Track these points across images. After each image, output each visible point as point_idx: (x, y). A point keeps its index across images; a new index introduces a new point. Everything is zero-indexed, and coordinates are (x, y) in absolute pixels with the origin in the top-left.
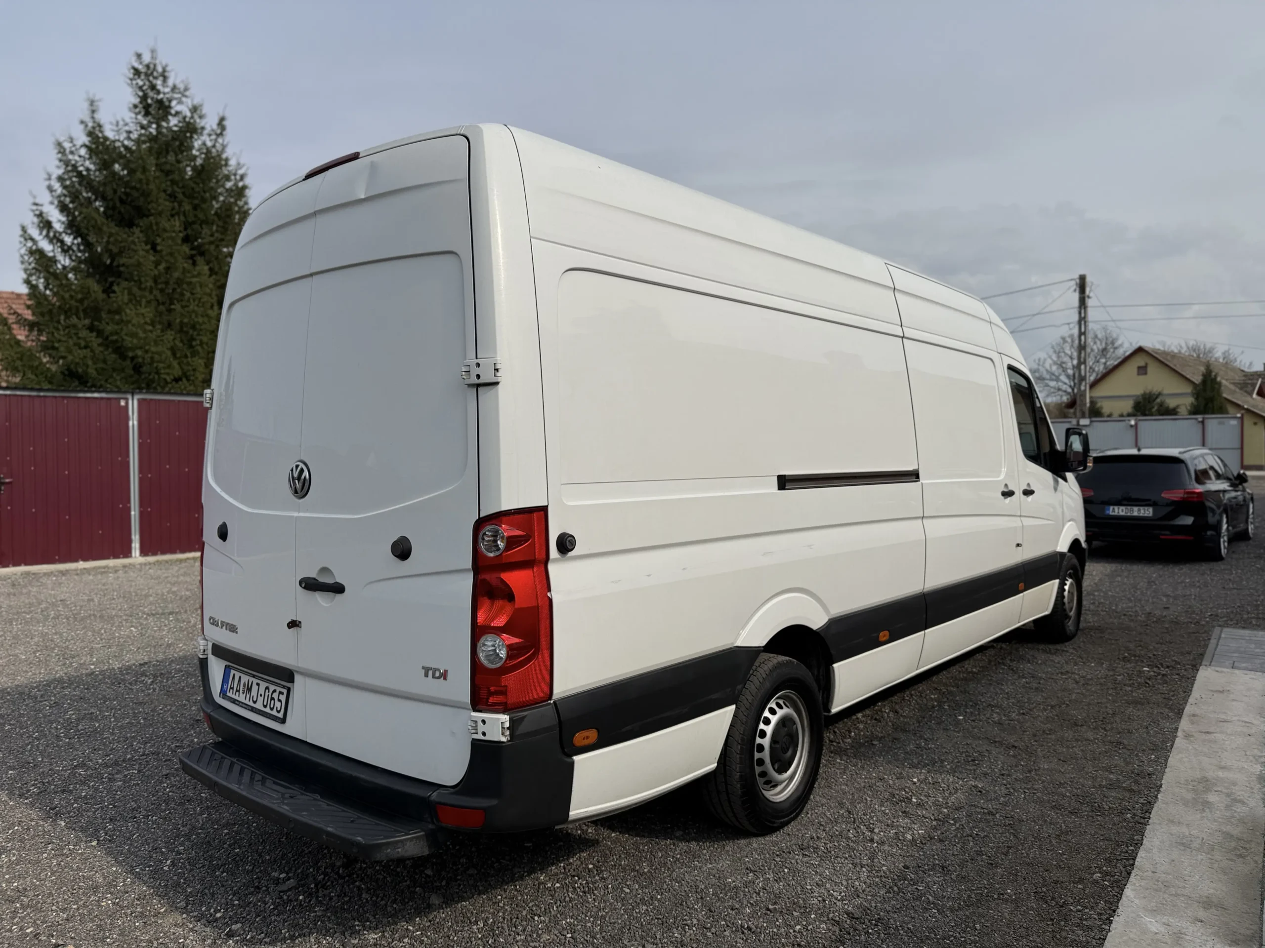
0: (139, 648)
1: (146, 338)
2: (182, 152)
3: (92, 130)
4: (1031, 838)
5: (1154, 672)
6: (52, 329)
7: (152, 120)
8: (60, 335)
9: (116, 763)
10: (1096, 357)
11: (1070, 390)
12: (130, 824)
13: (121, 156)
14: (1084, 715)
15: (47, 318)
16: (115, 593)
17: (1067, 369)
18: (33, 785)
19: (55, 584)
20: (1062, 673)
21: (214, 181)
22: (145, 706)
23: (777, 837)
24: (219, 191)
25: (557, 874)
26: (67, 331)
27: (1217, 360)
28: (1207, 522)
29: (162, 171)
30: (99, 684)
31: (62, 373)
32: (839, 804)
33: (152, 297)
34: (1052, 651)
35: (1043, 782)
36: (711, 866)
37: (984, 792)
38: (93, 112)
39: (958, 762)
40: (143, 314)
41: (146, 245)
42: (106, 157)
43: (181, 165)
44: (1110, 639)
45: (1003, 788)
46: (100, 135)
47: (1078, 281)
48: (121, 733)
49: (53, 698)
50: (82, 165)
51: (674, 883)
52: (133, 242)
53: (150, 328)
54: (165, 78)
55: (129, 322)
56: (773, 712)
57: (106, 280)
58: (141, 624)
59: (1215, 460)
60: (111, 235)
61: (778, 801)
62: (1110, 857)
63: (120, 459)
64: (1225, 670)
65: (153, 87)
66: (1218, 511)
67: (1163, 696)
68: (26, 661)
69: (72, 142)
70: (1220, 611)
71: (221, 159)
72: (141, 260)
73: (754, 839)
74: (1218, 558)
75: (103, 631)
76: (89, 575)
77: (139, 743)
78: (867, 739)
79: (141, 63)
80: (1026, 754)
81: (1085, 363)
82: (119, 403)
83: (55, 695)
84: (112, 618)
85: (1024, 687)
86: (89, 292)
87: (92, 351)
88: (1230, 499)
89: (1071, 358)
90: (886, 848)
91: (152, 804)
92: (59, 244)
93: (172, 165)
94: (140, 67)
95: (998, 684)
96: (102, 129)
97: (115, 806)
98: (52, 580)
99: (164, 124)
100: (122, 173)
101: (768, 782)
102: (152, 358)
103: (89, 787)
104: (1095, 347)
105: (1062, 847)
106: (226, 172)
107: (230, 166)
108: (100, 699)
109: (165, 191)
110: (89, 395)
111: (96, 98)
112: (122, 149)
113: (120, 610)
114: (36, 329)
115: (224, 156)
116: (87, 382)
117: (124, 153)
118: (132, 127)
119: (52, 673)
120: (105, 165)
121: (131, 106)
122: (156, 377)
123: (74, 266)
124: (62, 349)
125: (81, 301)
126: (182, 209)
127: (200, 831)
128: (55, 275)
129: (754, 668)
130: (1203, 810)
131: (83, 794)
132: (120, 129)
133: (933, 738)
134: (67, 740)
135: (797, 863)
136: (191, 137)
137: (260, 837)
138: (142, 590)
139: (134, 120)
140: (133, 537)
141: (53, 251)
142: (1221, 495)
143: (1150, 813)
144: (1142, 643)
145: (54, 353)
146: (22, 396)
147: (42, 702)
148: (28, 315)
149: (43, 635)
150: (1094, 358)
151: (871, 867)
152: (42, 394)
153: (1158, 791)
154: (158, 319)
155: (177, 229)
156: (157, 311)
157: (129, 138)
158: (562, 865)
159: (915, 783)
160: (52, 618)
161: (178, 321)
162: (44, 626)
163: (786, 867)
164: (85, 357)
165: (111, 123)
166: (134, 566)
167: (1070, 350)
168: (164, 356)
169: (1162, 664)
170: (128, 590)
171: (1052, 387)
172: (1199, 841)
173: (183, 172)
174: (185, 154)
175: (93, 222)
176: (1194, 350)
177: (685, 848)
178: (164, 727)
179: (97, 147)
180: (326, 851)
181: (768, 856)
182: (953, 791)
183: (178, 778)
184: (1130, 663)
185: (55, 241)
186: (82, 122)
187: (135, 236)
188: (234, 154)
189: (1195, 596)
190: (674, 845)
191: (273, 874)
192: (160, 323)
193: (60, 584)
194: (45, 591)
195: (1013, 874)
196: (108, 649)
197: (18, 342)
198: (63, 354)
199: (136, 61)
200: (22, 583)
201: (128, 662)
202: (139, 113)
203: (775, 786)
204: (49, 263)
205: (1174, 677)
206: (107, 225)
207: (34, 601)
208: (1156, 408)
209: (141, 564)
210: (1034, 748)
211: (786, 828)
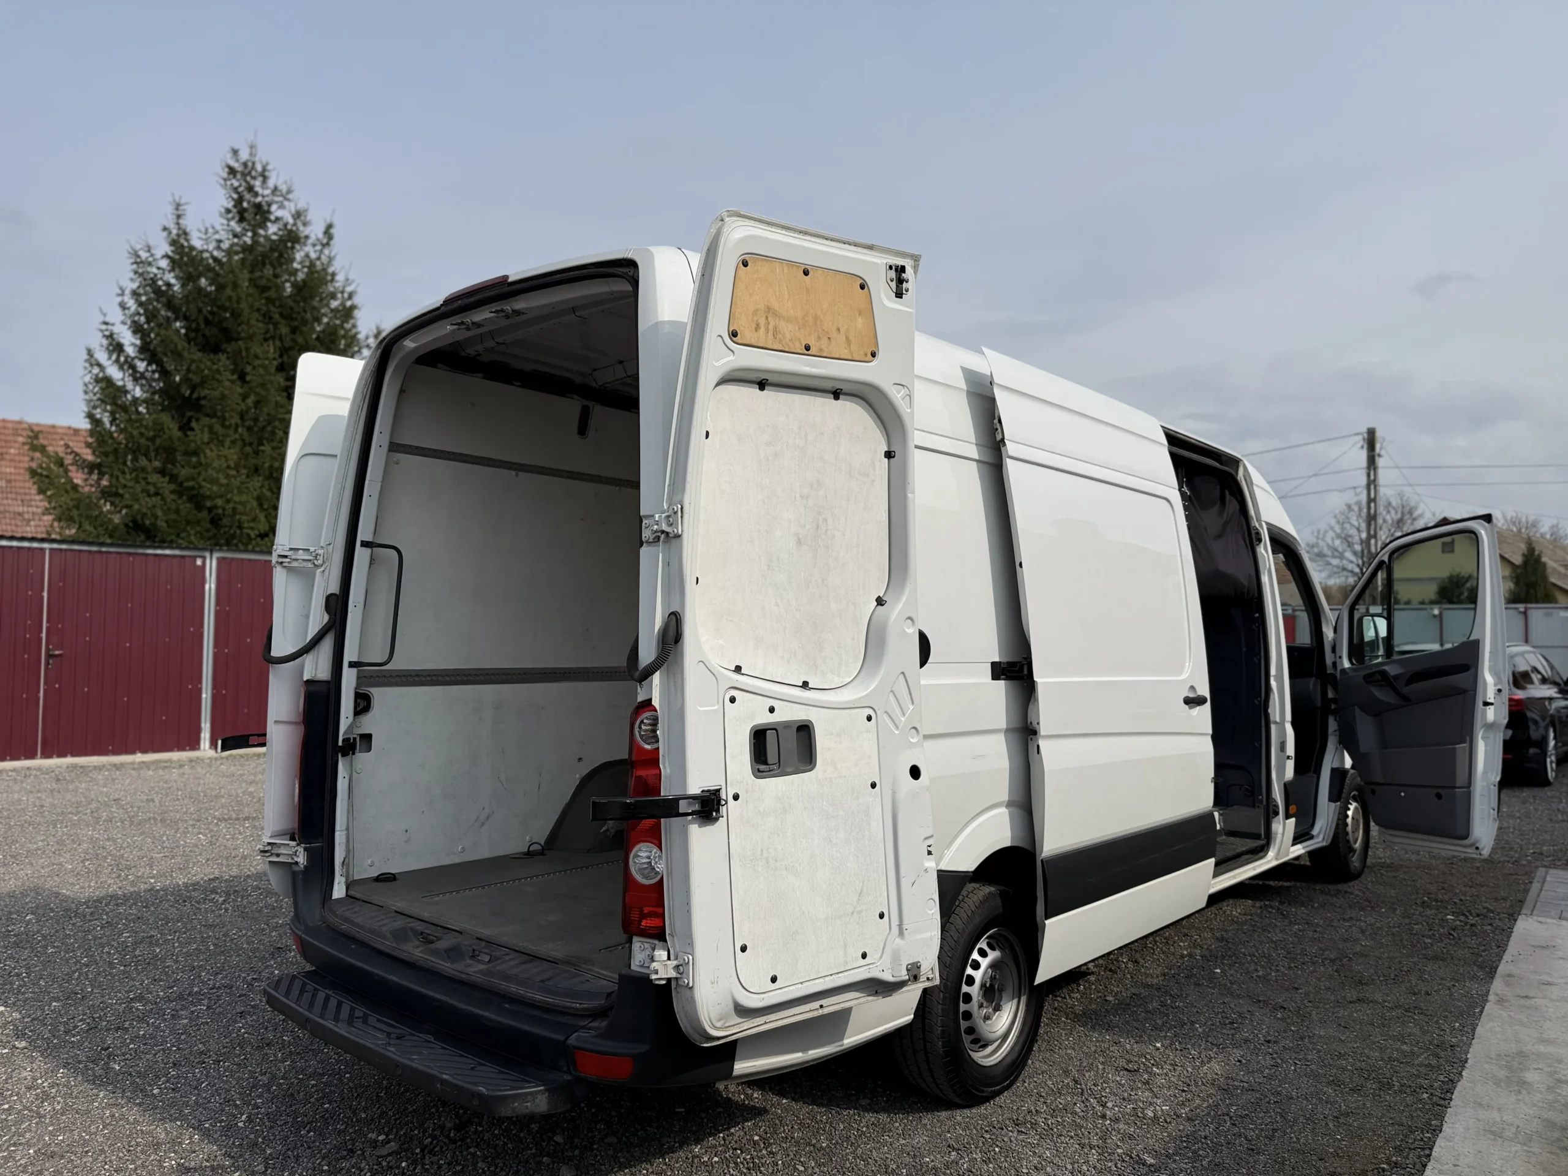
0: (208, 860)
1: (228, 485)
2: (281, 265)
3: (175, 238)
4: (1301, 1119)
5: (1461, 921)
6: (116, 473)
7: (247, 227)
8: (127, 479)
9: (180, 997)
10: (1390, 530)
11: (1357, 570)
12: (197, 1071)
13: (209, 269)
14: (1372, 971)
15: (111, 458)
16: (180, 793)
17: (1353, 544)
18: (81, 1020)
19: (108, 779)
20: (1344, 920)
21: (318, 299)
22: (216, 930)
23: (986, 1109)
24: (323, 311)
25: (715, 1146)
26: (134, 475)
27: (1542, 536)
28: (1529, 736)
29: (256, 287)
30: (160, 902)
31: (126, 525)
32: (1064, 1072)
33: (237, 436)
34: (1332, 893)
35: (1319, 1051)
36: (904, 1142)
37: (1244, 1061)
38: (179, 217)
39: (1212, 1025)
40: (225, 457)
41: (233, 374)
42: (191, 270)
43: (279, 281)
44: (1405, 879)
45: (1268, 1057)
46: (186, 244)
47: (1366, 435)
48: (186, 961)
49: (105, 917)
50: (161, 279)
51: (858, 1161)
52: (218, 371)
53: (233, 472)
54: (265, 178)
55: (208, 465)
56: (983, 954)
57: (183, 415)
58: (211, 831)
59: (1539, 660)
60: (193, 361)
61: (988, 1064)
62: (1400, 1145)
63: (192, 629)
64: (1549, 921)
65: (250, 189)
66: (1542, 724)
67: (1471, 951)
68: (73, 872)
69: (149, 251)
70: (1545, 848)
71: (327, 274)
72: (227, 392)
73: (958, 1111)
74: (1546, 783)
75: (165, 838)
76: (149, 770)
77: (208, 973)
78: (1100, 994)
79: (237, 161)
80: (1298, 1018)
81: (1375, 536)
82: (195, 562)
83: (107, 914)
84: (176, 823)
85: (1296, 935)
86: (163, 429)
87: (163, 499)
88: (1558, 710)
89: (1358, 530)
90: (1121, 1126)
91: (224, 1047)
92: (130, 371)
93: (269, 280)
94: (236, 165)
95: (1264, 930)
96: (188, 237)
97: (179, 1049)
98: (103, 775)
99: (262, 232)
100: (209, 289)
101: (976, 1041)
102: (234, 509)
103: (148, 1025)
104: (1388, 517)
105: (1341, 1131)
106: (331, 289)
107: (337, 282)
108: (161, 920)
109: (258, 310)
110: (159, 552)
111: (182, 202)
112: (211, 261)
113: (186, 813)
114: (96, 471)
115: (330, 270)
116: (155, 536)
117: (213, 265)
118: (223, 235)
119: (104, 888)
120: (188, 279)
121: (223, 210)
122: (238, 532)
123: (146, 398)
124: (127, 496)
125: (152, 439)
126: (278, 332)
127: (281, 1081)
128: (124, 409)
129: (960, 898)
130: (1519, 1092)
131: (142, 1033)
132: (209, 238)
133: (1182, 995)
134: (122, 968)
135: (1011, 1141)
136: (293, 248)
137: (354, 1091)
138: (212, 789)
139: (225, 227)
140: (203, 725)
141: (123, 379)
142: (1547, 703)
143: (1452, 1093)
144: (1446, 885)
145: (117, 500)
146: (80, 551)
147: (92, 921)
148: (88, 456)
149: (93, 841)
150: (1387, 532)
151: (1102, 1150)
152: (104, 549)
153: (1463, 1067)
154: (243, 462)
155: (271, 355)
156: (243, 454)
157: (218, 248)
158: (721, 1135)
159: (1158, 1049)
160: (104, 821)
161: (267, 465)
162: (94, 830)
163: (997, 1146)
164: (154, 506)
165: (199, 231)
166: (202, 760)
167: (1357, 520)
168: (249, 507)
169: (1470, 912)
170: (195, 789)
171: (1334, 566)
172: (1513, 1130)
173: (280, 288)
174: (284, 267)
175: (172, 346)
176: (1514, 523)
177: (873, 1119)
178: (239, 955)
179: (182, 258)
180: (433, 1110)
181: (975, 1132)
182: (1206, 1060)
183: (254, 1017)
184: (1431, 909)
185: (126, 367)
186: (165, 229)
187: (221, 364)
188: (343, 267)
189: (1514, 828)
190: (859, 1115)
191: (370, 1135)
192: (245, 467)
193: (113, 780)
194: (95, 787)
195: (1279, 1163)
196: (171, 859)
197: (75, 487)
198: (129, 503)
199: (232, 158)
200: (68, 778)
201: (195, 875)
202: (233, 218)
203: (985, 1046)
204: (118, 394)
205: (1485, 928)
206: (189, 349)
207: (83, 799)
208: (1466, 594)
209: (210, 758)
210: (1308, 1010)
211: (998, 1098)
